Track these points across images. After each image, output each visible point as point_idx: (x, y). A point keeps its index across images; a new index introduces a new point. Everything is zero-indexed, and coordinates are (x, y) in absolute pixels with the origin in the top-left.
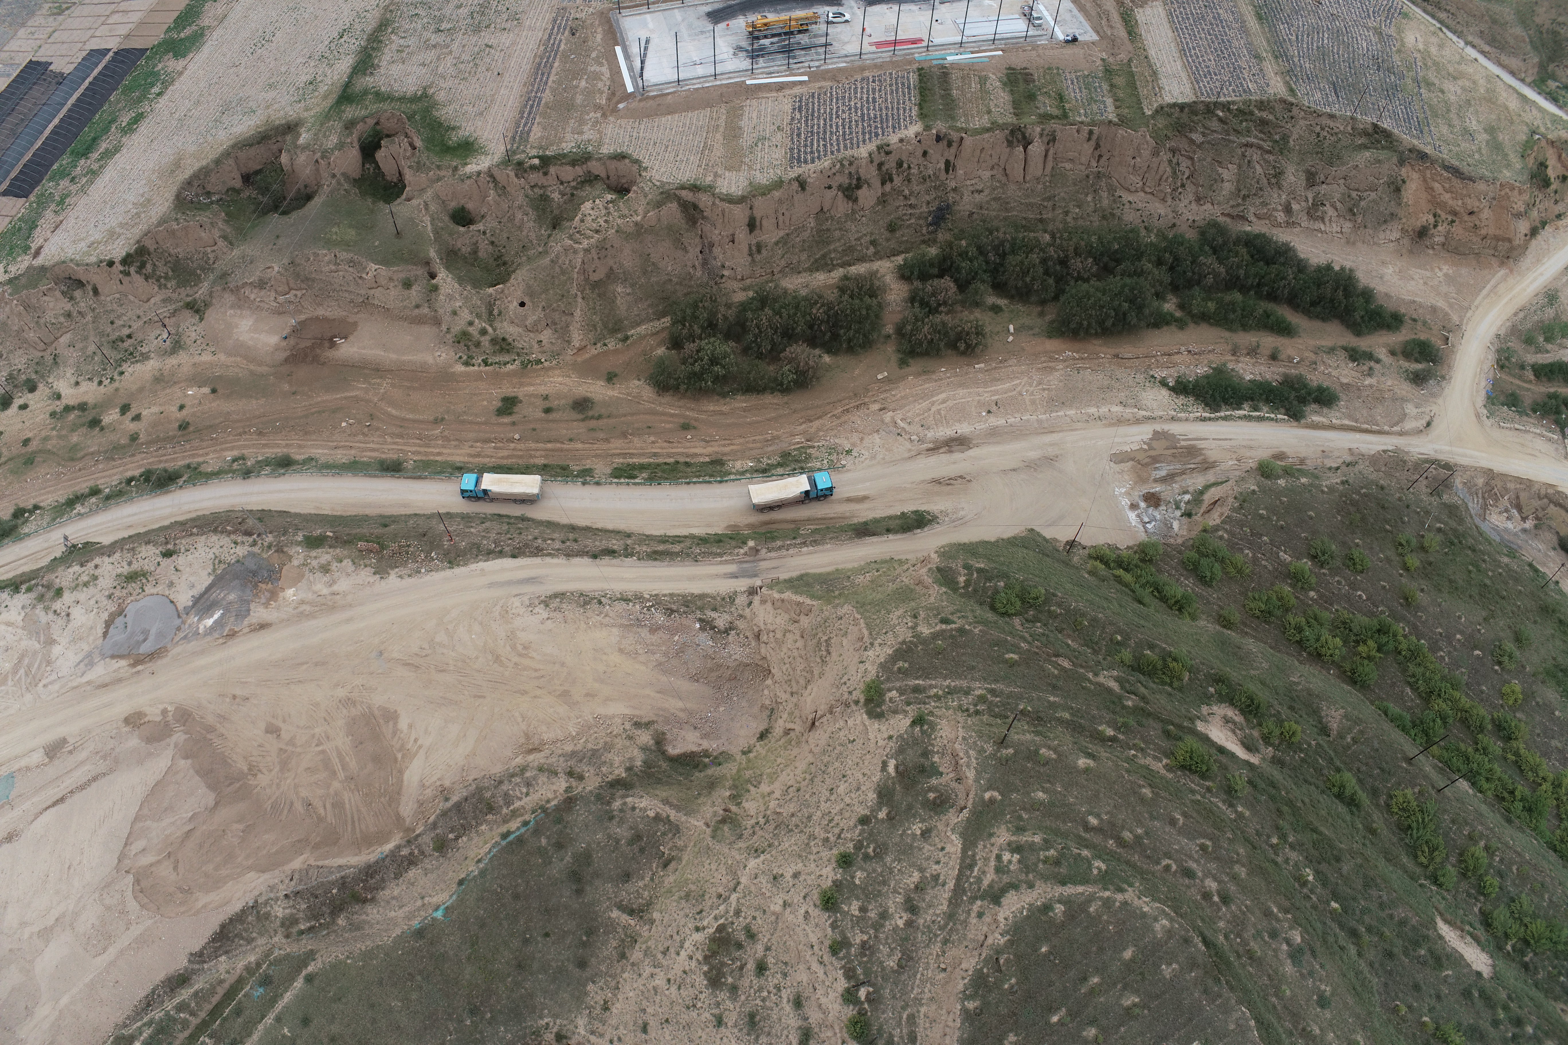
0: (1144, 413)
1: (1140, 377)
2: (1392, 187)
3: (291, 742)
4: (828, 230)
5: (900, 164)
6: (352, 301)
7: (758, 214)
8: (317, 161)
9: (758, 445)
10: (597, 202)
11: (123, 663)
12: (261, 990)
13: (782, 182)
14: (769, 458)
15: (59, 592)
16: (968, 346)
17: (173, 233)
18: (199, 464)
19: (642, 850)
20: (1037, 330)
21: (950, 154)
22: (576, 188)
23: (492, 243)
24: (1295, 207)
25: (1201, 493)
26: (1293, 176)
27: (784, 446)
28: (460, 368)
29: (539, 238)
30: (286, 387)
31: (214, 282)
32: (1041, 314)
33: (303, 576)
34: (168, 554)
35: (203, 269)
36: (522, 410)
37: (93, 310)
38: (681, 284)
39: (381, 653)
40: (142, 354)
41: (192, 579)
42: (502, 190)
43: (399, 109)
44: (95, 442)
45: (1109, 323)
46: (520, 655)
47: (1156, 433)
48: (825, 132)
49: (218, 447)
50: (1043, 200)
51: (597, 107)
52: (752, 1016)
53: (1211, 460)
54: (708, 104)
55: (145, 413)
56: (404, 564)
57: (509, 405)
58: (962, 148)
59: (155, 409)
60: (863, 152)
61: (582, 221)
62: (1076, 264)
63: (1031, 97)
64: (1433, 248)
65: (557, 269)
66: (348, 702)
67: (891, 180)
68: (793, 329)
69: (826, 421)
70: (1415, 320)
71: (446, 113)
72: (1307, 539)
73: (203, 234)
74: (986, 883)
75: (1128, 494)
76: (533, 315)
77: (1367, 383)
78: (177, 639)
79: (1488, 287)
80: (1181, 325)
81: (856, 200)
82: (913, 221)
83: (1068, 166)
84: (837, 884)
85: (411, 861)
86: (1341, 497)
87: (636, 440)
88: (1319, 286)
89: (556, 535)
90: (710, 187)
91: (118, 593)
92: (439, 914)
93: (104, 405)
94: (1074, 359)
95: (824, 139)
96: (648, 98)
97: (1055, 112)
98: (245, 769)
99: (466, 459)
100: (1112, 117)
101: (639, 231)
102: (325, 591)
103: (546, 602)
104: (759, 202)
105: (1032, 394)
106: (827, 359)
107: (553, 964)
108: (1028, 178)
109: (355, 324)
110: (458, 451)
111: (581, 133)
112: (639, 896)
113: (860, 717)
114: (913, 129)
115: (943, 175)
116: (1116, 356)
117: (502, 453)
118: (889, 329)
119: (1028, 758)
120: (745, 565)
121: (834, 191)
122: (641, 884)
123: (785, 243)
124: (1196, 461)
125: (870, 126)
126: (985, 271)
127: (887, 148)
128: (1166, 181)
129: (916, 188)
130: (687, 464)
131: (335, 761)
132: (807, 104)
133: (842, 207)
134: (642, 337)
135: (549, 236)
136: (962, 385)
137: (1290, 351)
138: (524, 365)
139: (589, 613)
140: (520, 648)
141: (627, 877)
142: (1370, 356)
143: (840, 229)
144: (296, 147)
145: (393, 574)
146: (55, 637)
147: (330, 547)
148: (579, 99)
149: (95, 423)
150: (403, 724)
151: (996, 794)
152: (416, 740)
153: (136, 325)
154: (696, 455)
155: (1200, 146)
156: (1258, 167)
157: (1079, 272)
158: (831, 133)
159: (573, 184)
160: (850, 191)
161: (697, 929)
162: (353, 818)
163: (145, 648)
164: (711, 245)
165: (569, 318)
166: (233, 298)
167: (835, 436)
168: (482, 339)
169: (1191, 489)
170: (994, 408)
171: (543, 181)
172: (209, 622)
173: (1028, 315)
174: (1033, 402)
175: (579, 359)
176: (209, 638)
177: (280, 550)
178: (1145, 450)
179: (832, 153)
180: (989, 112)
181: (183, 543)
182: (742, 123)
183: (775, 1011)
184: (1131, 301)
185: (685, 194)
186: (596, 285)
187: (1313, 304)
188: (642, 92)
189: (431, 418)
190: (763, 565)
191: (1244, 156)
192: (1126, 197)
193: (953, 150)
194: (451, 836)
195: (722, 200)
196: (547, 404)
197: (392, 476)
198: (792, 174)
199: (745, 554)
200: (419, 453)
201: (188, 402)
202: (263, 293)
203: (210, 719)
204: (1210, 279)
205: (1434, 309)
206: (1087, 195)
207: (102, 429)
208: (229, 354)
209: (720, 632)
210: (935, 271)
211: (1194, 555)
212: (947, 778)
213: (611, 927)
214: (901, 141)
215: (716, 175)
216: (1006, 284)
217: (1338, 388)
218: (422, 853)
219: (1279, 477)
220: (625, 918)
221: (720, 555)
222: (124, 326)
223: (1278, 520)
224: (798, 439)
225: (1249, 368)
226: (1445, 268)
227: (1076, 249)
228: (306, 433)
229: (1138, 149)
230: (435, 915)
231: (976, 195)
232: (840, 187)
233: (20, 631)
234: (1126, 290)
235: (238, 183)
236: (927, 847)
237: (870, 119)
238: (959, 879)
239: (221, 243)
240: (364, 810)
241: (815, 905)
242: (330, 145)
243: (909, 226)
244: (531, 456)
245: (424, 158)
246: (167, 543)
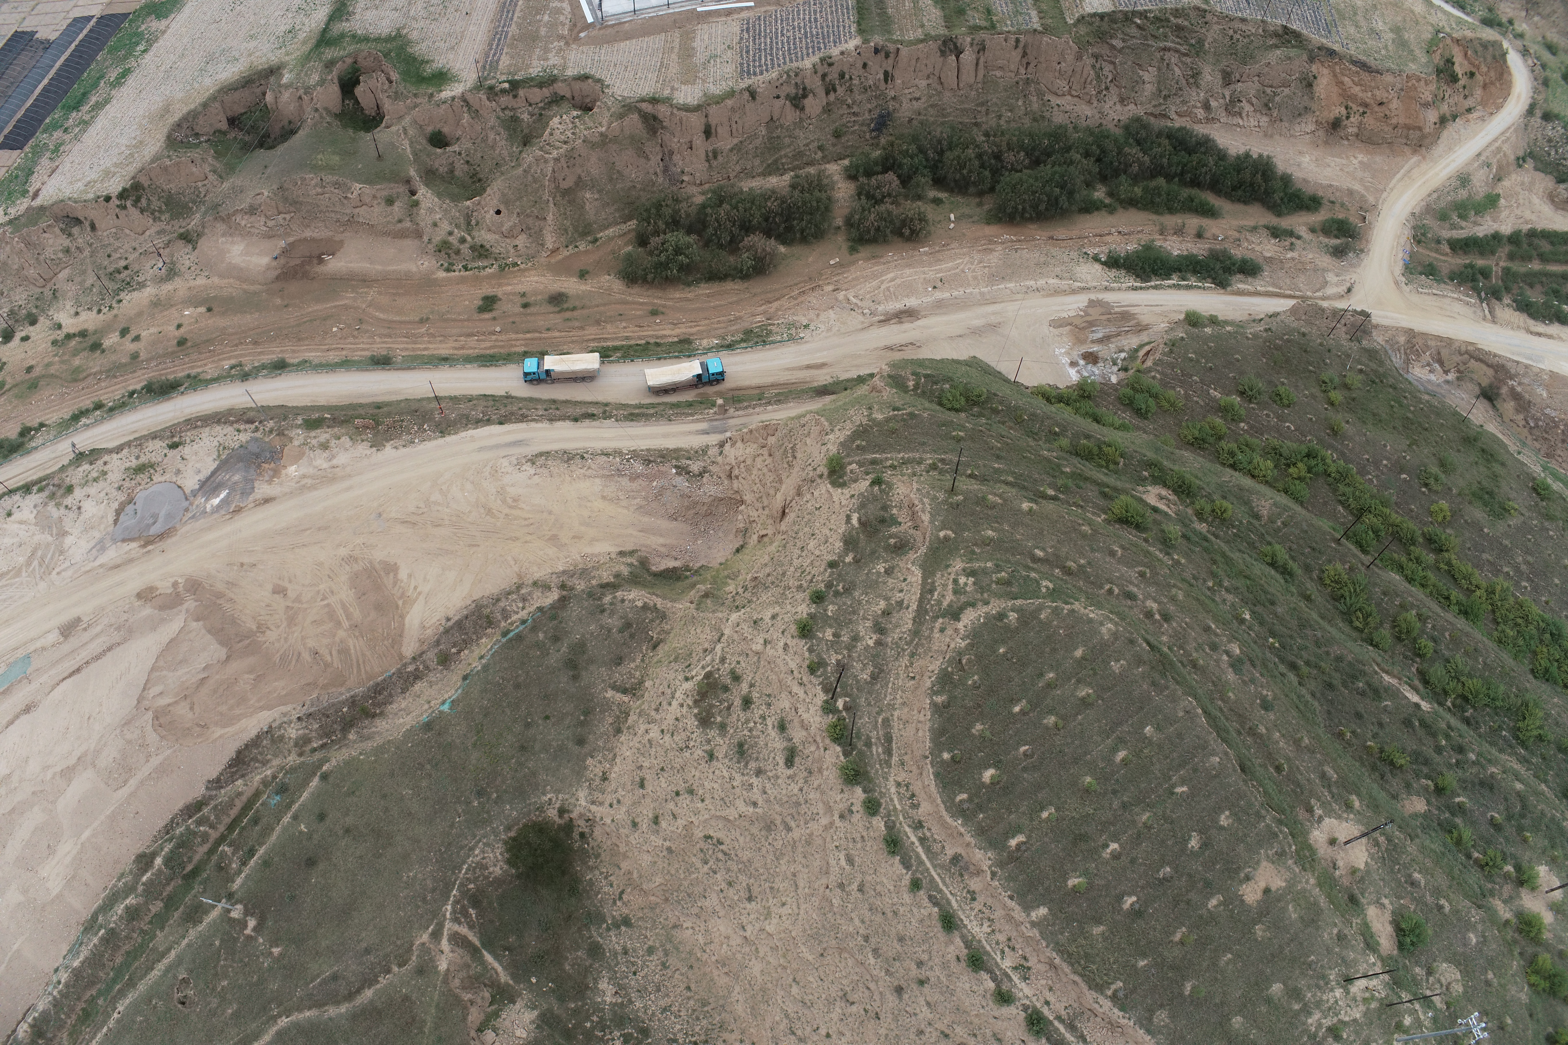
0: (1079, 284)
1: (1074, 255)
2: (1304, 83)
3: (298, 599)
4: (778, 137)
5: (842, 76)
6: (338, 221)
7: (713, 122)
8: (300, 98)
9: (722, 325)
10: (564, 117)
11: (134, 545)
12: (278, 798)
13: (734, 92)
14: (733, 336)
15: (70, 489)
16: (913, 232)
17: (166, 169)
18: (199, 374)
19: (632, 636)
20: (976, 218)
21: (888, 65)
22: (544, 109)
23: (468, 162)
24: (1213, 104)
25: (1136, 350)
26: (1210, 76)
27: (746, 325)
28: (442, 274)
29: (511, 155)
30: (278, 301)
31: (205, 213)
32: (980, 205)
33: (304, 454)
34: (174, 446)
35: (194, 202)
36: (501, 307)
37: (91, 245)
38: (644, 190)
39: (380, 515)
40: (139, 283)
41: (198, 465)
42: (475, 114)
43: (375, 49)
44: (96, 363)
45: (1042, 207)
46: (510, 507)
47: (1091, 301)
48: (772, 49)
49: (216, 358)
50: (977, 105)
51: (561, 37)
52: (741, 745)
53: (1144, 323)
54: (663, 29)
55: (144, 334)
56: (399, 437)
57: (489, 303)
58: (899, 58)
59: (153, 330)
60: (807, 64)
61: (551, 134)
62: (1009, 157)
63: (961, 12)
64: (1348, 139)
65: (530, 178)
66: (351, 559)
67: (835, 90)
68: (750, 221)
69: (784, 302)
70: (1333, 202)
71: (419, 50)
72: (1235, 378)
73: (194, 169)
74: (945, 604)
75: (1068, 353)
76: (509, 221)
77: (1289, 256)
78: (185, 519)
79: (1402, 172)
80: (1111, 210)
81: (802, 109)
82: (856, 128)
83: (999, 73)
84: (812, 616)
85: (417, 676)
86: (1265, 342)
87: (609, 326)
88: (1239, 172)
89: (539, 407)
90: (668, 98)
91: (127, 484)
92: (446, 708)
93: (103, 331)
94: (1012, 241)
95: (771, 55)
96: (607, 26)
97: (984, 23)
98: (254, 627)
99: (451, 352)
100: (1037, 26)
101: (604, 141)
102: (325, 465)
103: (532, 461)
104: (713, 110)
105: (974, 271)
106: (782, 249)
107: (554, 744)
108: (961, 85)
109: (341, 242)
110: (444, 346)
111: (547, 59)
112: (632, 676)
113: (825, 487)
114: (853, 43)
115: (882, 85)
116: (1052, 238)
117: (484, 345)
118: (839, 222)
119: (977, 503)
120: (715, 423)
121: (781, 101)
122: (632, 665)
123: (739, 150)
124: (1130, 324)
125: (813, 41)
126: (925, 167)
127: (830, 61)
128: (1090, 83)
129: (858, 98)
130: (657, 344)
131: (340, 612)
132: (754, 26)
133: (791, 115)
134: (610, 239)
135: (521, 152)
136: (909, 266)
137: (1215, 230)
138: (502, 268)
139: (573, 467)
140: (510, 501)
141: (619, 661)
142: (1291, 234)
143: (790, 136)
144: (280, 86)
145: (388, 446)
146: (67, 529)
147: (329, 427)
148: (543, 31)
149: (96, 346)
150: (403, 574)
151: (949, 533)
152: (415, 588)
153: (131, 257)
154: (665, 336)
155: (1120, 51)
156: (1176, 69)
157: (1012, 165)
158: (777, 49)
159: (540, 105)
160: (797, 100)
161: (687, 679)
162: (358, 661)
163: (154, 530)
164: (671, 153)
165: (542, 223)
166: (224, 227)
167: (793, 314)
168: (462, 247)
169: (1126, 348)
170: (939, 284)
171: (512, 103)
172: (216, 501)
173: (968, 205)
174: (975, 278)
175: (553, 261)
176: (216, 516)
177: (281, 434)
178: (1082, 317)
179: (779, 65)
180: (922, 26)
181: (188, 436)
182: (695, 45)
183: (762, 737)
184: (1062, 188)
185: (644, 106)
186: (566, 193)
187: (1234, 188)
188: (602, 22)
189: (417, 319)
190: (732, 422)
191: (1163, 59)
192: (1055, 101)
193: (890, 61)
194: (454, 650)
195: (679, 109)
196: (525, 300)
197: (383, 369)
198: (743, 85)
199: (715, 413)
200: (407, 349)
201: (185, 322)
202: (253, 218)
203: (220, 587)
204: (1135, 168)
205: (1351, 192)
206: (1017, 99)
207: (103, 351)
208: (221, 276)
209: (694, 476)
210: (879, 168)
211: (1129, 391)
212: (906, 526)
213: (607, 706)
214: (842, 53)
215: (673, 89)
216: (945, 177)
217: (1261, 260)
218: (427, 668)
219: (1206, 326)
220: (619, 697)
221: (692, 415)
222: (120, 258)
223: (1207, 362)
224: (758, 318)
225: (1177, 245)
226: (1360, 157)
227: (1008, 144)
228: (299, 340)
229: (1062, 54)
230: (442, 708)
231: (914, 102)
232: (788, 97)
233: (32, 528)
234: (1057, 176)
235: (224, 126)
236: (891, 581)
237: (812, 36)
238: (921, 601)
239: (212, 177)
240: (368, 653)
241: (792, 637)
242: (312, 82)
243: (854, 132)
244: (512, 346)
245: (401, 88)
246: (173, 436)
